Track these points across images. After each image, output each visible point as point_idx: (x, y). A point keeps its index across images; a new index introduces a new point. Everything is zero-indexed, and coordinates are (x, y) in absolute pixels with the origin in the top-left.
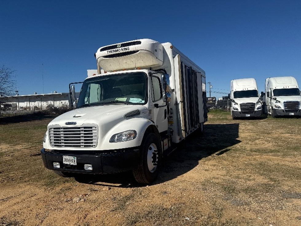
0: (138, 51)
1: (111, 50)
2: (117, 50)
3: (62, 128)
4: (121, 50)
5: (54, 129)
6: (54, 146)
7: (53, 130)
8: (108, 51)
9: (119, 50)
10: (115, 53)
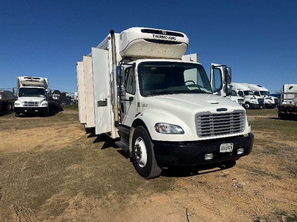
0: (181, 43)
1: (158, 35)
2: (164, 36)
3: (211, 115)
4: (168, 38)
5: (202, 116)
6: (201, 136)
7: (200, 117)
8: (154, 35)
9: (166, 37)
10: (161, 39)
